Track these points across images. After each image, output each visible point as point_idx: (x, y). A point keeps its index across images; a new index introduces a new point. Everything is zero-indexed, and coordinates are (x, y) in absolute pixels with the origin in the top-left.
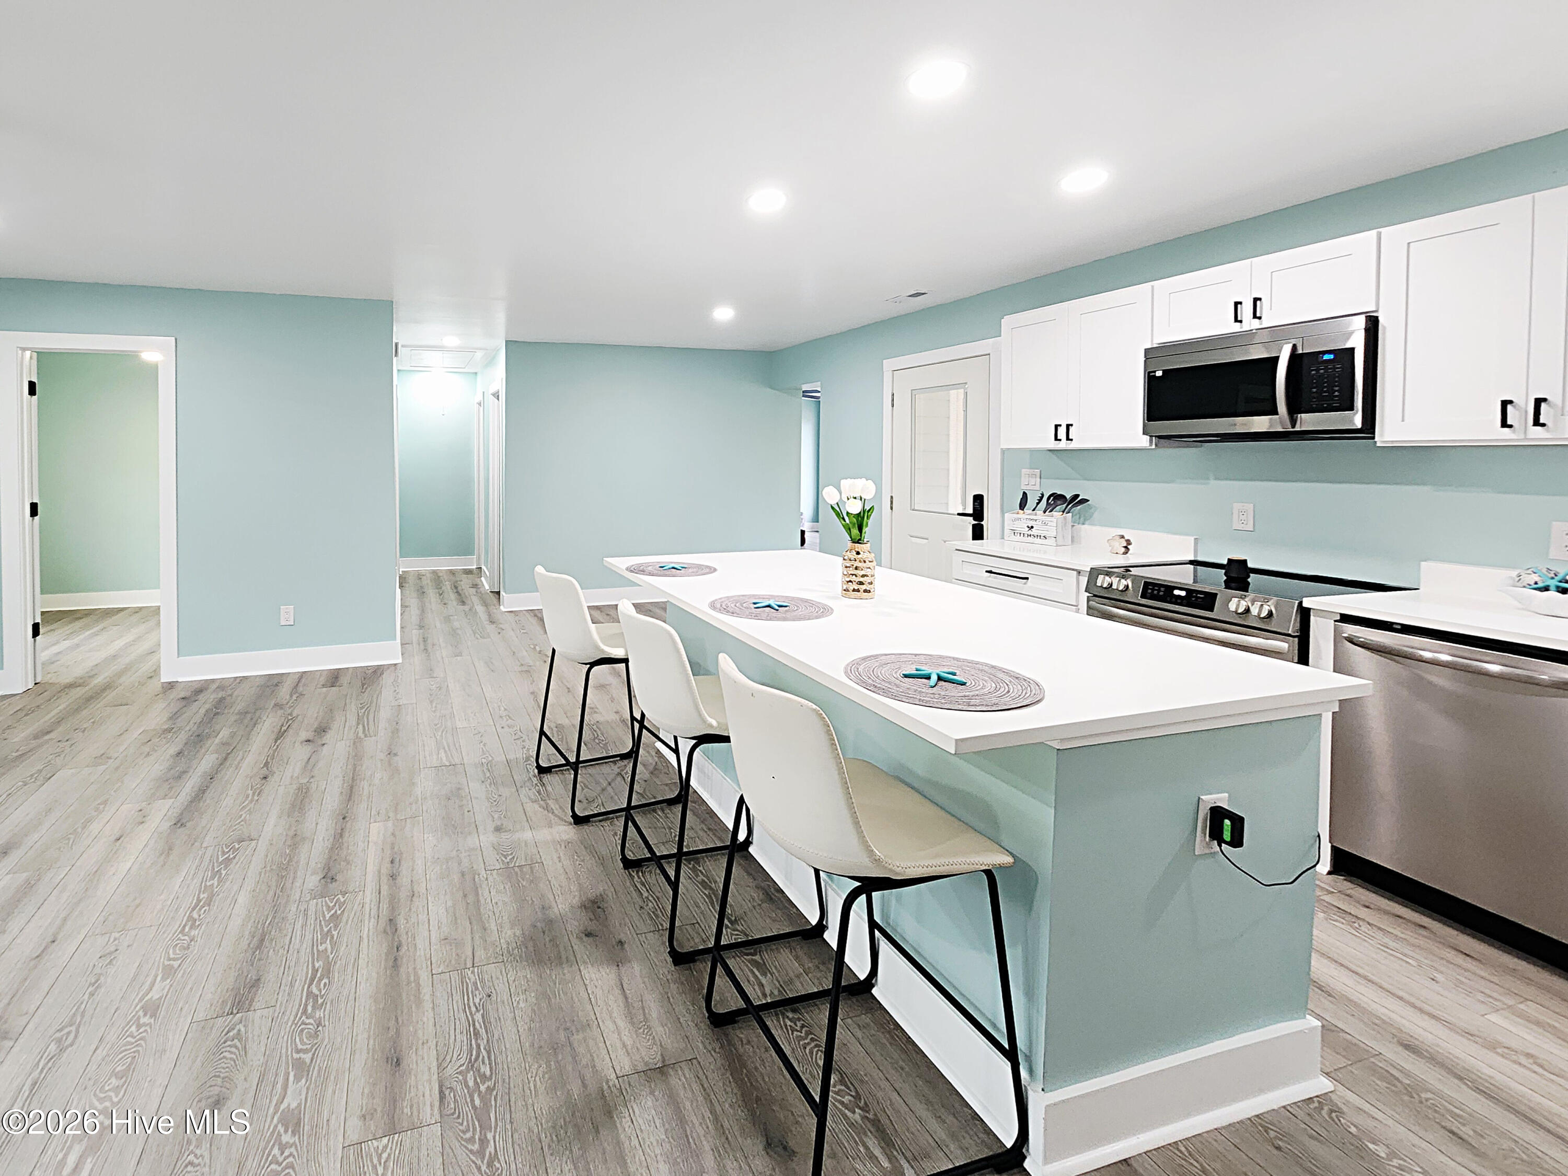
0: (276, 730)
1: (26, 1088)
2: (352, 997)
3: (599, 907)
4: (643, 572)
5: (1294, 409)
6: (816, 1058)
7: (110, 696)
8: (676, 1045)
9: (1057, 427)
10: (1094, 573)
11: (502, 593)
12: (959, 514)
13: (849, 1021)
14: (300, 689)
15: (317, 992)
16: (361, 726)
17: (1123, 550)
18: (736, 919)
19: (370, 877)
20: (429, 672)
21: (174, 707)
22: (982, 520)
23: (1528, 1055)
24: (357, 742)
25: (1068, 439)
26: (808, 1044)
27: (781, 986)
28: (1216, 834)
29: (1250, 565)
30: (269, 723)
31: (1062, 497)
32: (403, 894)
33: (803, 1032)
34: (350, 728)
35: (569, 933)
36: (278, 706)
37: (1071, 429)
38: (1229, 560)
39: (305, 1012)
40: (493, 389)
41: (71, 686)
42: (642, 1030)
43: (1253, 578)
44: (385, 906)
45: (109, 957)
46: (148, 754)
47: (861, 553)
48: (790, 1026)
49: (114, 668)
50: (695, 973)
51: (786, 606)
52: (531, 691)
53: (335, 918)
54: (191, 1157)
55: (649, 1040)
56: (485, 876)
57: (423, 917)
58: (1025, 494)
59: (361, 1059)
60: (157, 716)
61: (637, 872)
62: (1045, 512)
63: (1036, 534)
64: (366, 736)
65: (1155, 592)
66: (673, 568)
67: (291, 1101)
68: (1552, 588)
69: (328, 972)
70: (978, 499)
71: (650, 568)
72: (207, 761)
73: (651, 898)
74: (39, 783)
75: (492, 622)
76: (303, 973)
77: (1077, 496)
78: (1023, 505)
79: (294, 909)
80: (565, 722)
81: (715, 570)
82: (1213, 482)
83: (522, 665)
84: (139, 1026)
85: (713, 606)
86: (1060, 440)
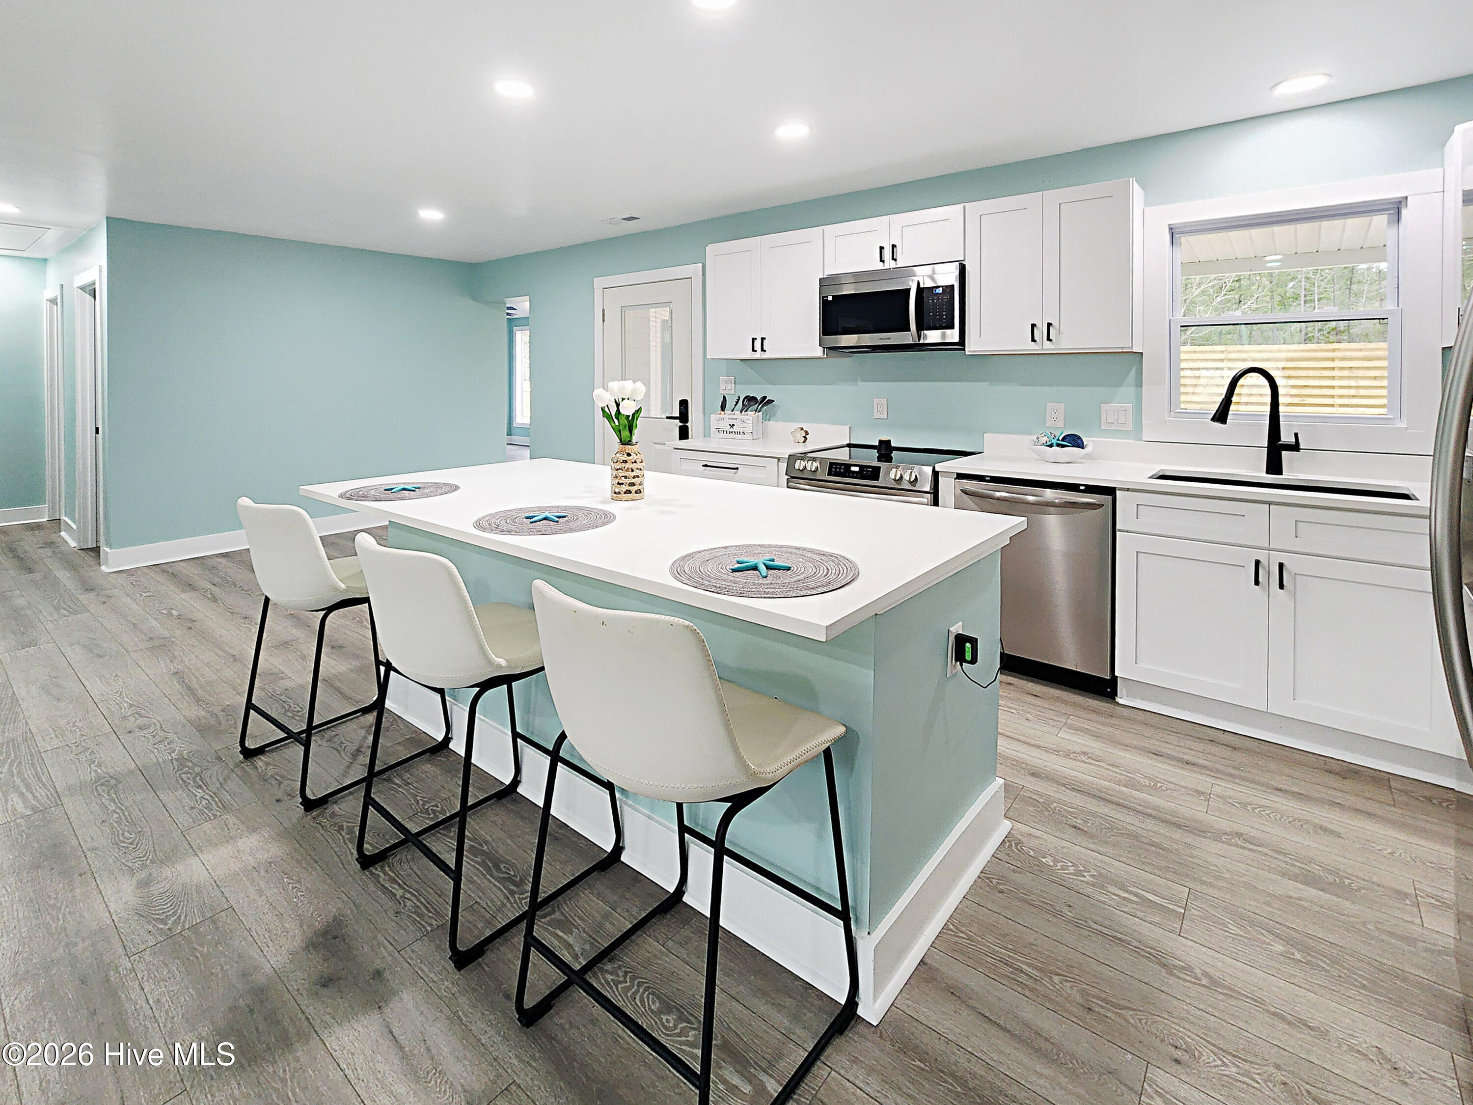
3: (335, 938)
4: (365, 497)
5: (921, 326)
6: (649, 1005)
8: (485, 1079)
9: (754, 340)
10: (792, 459)
11: (104, 549)
12: (668, 418)
13: (670, 943)
17: (803, 439)
18: (521, 879)
22: (687, 421)
23: (1085, 753)
25: (763, 350)
26: (637, 991)
27: (591, 936)
28: (960, 657)
29: (893, 445)
31: (754, 399)
33: (628, 980)
35: (295, 993)
37: (765, 342)
38: (880, 441)
40: (84, 279)
42: (433, 1082)
43: (894, 454)
47: (632, 454)
48: (612, 980)
50: (487, 969)
51: (564, 517)
52: (173, 670)
55: (445, 1091)
56: (129, 965)
58: (724, 397)
61: (382, 867)
62: (741, 412)
63: (736, 431)
65: (838, 470)
66: (404, 489)
68: (1055, 444)
70: (684, 404)
71: (372, 492)
73: (408, 895)
75: (89, 589)
77: (765, 397)
78: (723, 408)
81: (457, 488)
82: (860, 383)
83: (151, 639)
85: (478, 525)
86: (756, 351)
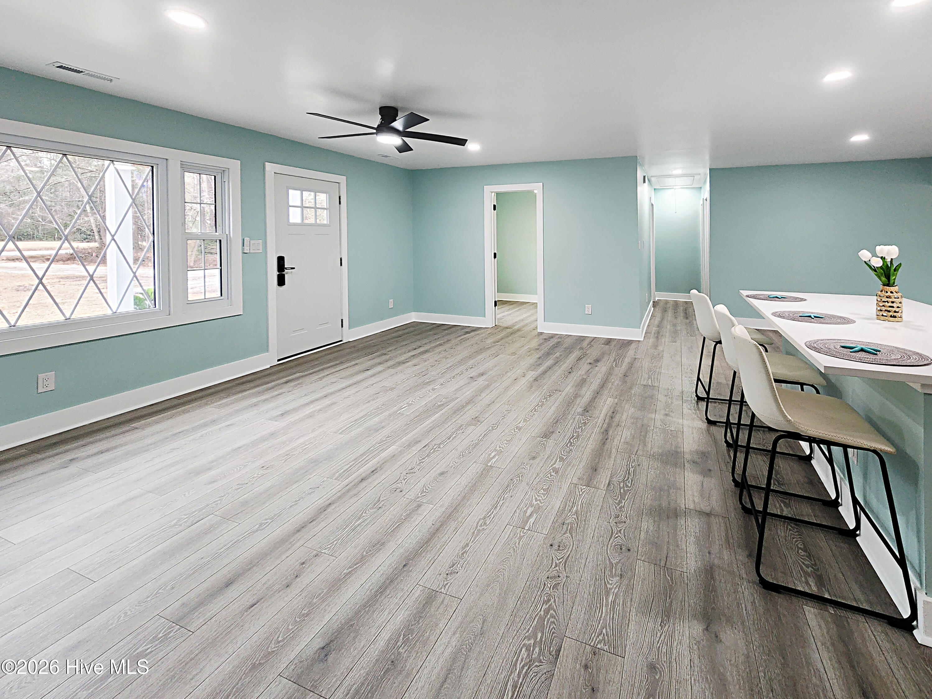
0: (578, 357)
1: (483, 435)
2: (585, 447)
3: (705, 455)
7: (520, 333)
8: (720, 511)
14: (592, 343)
15: (572, 442)
16: (615, 363)
19: (602, 415)
20: (655, 346)
21: (542, 341)
24: (612, 368)
27: (794, 514)
30: (576, 354)
32: (614, 424)
34: (610, 363)
36: (581, 348)
39: (567, 445)
40: (705, 197)
41: (507, 328)
42: (705, 500)
44: (605, 425)
45: (509, 411)
46: (529, 356)
49: (522, 324)
53: (585, 424)
54: (524, 467)
57: (620, 433)
59: (583, 464)
60: (534, 343)
64: (616, 367)
67: (557, 466)
69: (578, 437)
72: (549, 362)
74: (493, 357)
76: (569, 434)
79: (570, 416)
80: (723, 381)
84: (514, 431)
